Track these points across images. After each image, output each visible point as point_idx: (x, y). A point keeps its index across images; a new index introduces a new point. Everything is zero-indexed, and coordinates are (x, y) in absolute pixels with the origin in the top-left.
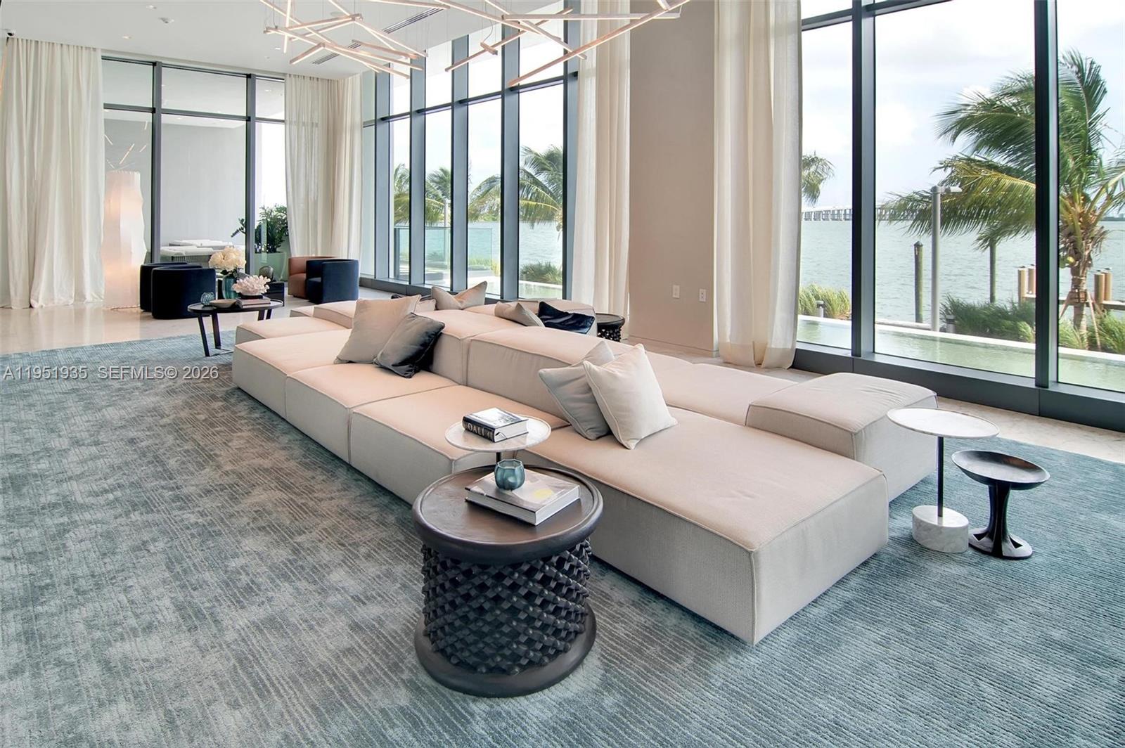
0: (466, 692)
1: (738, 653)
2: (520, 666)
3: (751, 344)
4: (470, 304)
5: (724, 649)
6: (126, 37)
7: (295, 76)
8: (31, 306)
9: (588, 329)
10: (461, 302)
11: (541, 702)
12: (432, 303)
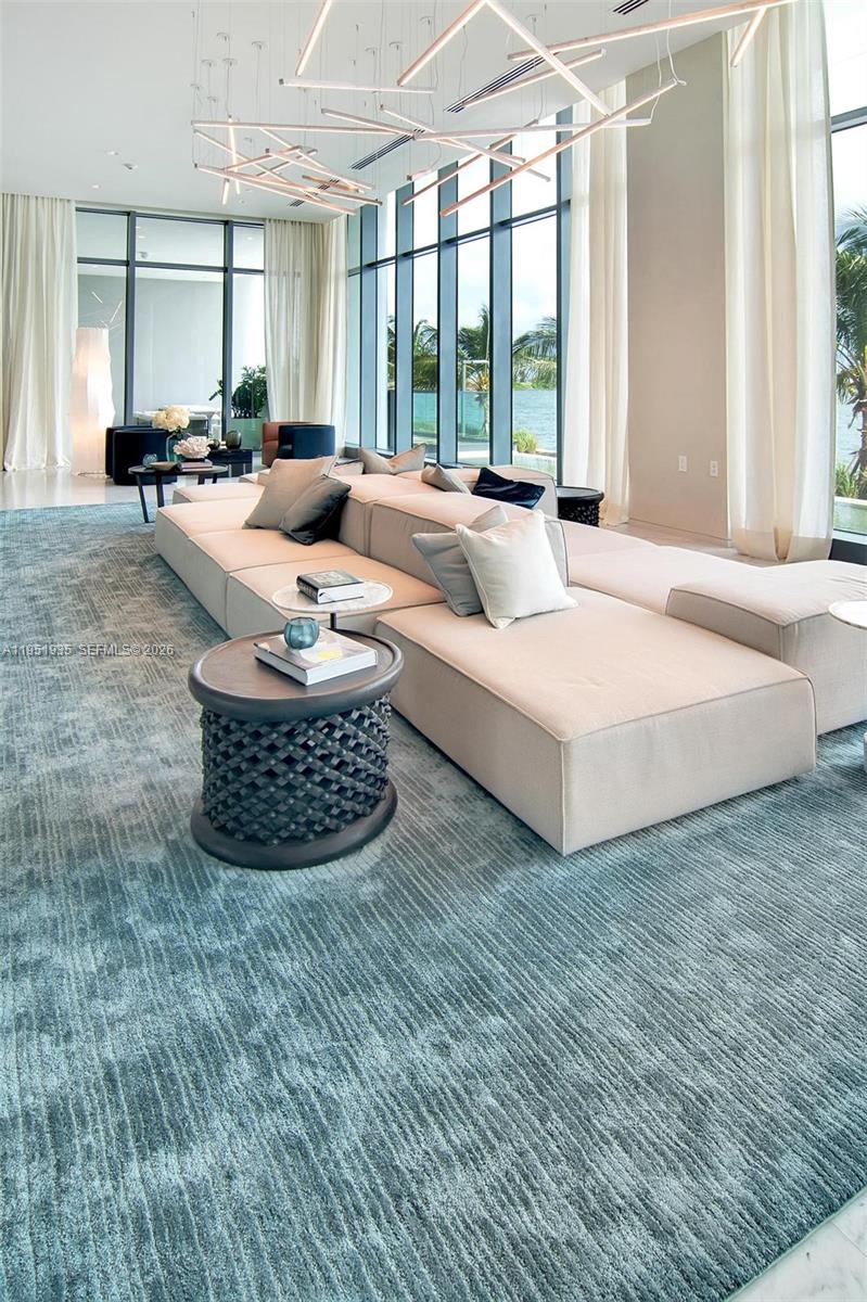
0: (221, 858)
1: (548, 863)
2: (279, 838)
3: (772, 531)
4: (402, 468)
5: (532, 856)
6: (96, 187)
7: (275, 220)
8: (4, 470)
9: (534, 501)
10: (394, 466)
11: (296, 879)
12: (359, 467)
